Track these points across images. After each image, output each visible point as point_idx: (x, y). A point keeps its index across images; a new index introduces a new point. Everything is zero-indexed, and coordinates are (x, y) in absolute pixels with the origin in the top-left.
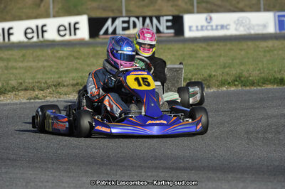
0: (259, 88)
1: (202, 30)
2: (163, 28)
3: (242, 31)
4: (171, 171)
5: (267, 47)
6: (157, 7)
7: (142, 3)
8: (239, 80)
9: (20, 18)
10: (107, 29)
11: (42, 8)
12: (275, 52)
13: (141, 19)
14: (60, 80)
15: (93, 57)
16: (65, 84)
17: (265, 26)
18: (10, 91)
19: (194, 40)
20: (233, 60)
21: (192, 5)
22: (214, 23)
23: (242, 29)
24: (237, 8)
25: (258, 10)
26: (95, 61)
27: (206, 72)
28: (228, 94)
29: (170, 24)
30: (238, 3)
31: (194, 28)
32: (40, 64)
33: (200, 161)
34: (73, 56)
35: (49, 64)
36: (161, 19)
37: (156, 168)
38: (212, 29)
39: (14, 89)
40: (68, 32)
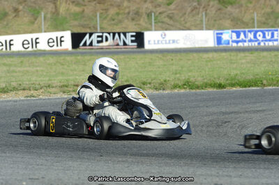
0: (203, 90)
1: (158, 43)
2: (128, 41)
3: (188, 45)
4: (137, 157)
5: (208, 58)
6: (124, 26)
7: (113, 22)
8: (188, 84)
9: (18, 32)
10: (86, 42)
11: (36, 25)
12: (215, 62)
13: (111, 34)
14: (50, 82)
15: (75, 63)
16: (54, 85)
17: (206, 41)
18: (11, 91)
19: (152, 52)
20: (182, 67)
21: (151, 24)
22: (167, 38)
23: (188, 43)
24: (185, 27)
25: (201, 29)
26: (76, 68)
27: (162, 78)
28: (179, 95)
29: (133, 38)
30: (186, 23)
31: (152, 42)
32: (35, 69)
33: (158, 149)
34: (60, 63)
35: (41, 68)
36: (127, 34)
37: (125, 154)
38: (166, 43)
39: (15, 89)
40: (55, 43)
